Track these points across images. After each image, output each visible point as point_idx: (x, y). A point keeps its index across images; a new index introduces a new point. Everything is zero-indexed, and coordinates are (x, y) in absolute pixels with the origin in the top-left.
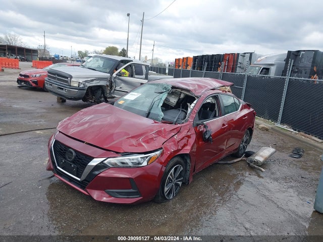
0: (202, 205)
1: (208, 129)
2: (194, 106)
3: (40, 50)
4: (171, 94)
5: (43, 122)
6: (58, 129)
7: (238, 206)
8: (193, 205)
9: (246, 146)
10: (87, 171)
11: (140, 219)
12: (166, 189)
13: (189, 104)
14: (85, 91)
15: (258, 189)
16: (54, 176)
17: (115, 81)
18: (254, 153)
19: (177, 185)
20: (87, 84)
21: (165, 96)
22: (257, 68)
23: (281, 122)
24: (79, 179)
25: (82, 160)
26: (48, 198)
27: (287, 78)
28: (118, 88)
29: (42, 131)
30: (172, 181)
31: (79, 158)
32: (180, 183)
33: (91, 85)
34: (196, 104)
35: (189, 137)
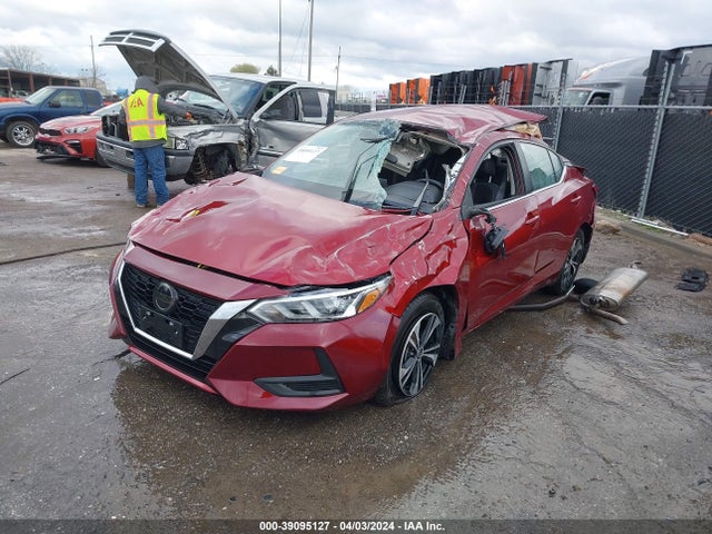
0: (491, 407)
1: (497, 225)
2: (461, 170)
3: (85, 80)
4: (400, 144)
5: (97, 232)
6: (132, 238)
7: (577, 407)
8: (469, 409)
9: (577, 267)
10: (207, 336)
11: (345, 448)
12: (403, 372)
13: (446, 167)
14: (191, 158)
15: (617, 364)
16: (128, 352)
17: (258, 133)
18: (596, 283)
19: (426, 361)
20: (193, 140)
21: (384, 149)
22: (581, 94)
23: (646, 214)
24: (189, 356)
25: (195, 307)
26: (117, 404)
27: (661, 107)
28: (264, 150)
29: (97, 250)
30: (415, 352)
31: (185, 304)
32: (433, 357)
33: (203, 143)
34: (464, 164)
35: (452, 244)
